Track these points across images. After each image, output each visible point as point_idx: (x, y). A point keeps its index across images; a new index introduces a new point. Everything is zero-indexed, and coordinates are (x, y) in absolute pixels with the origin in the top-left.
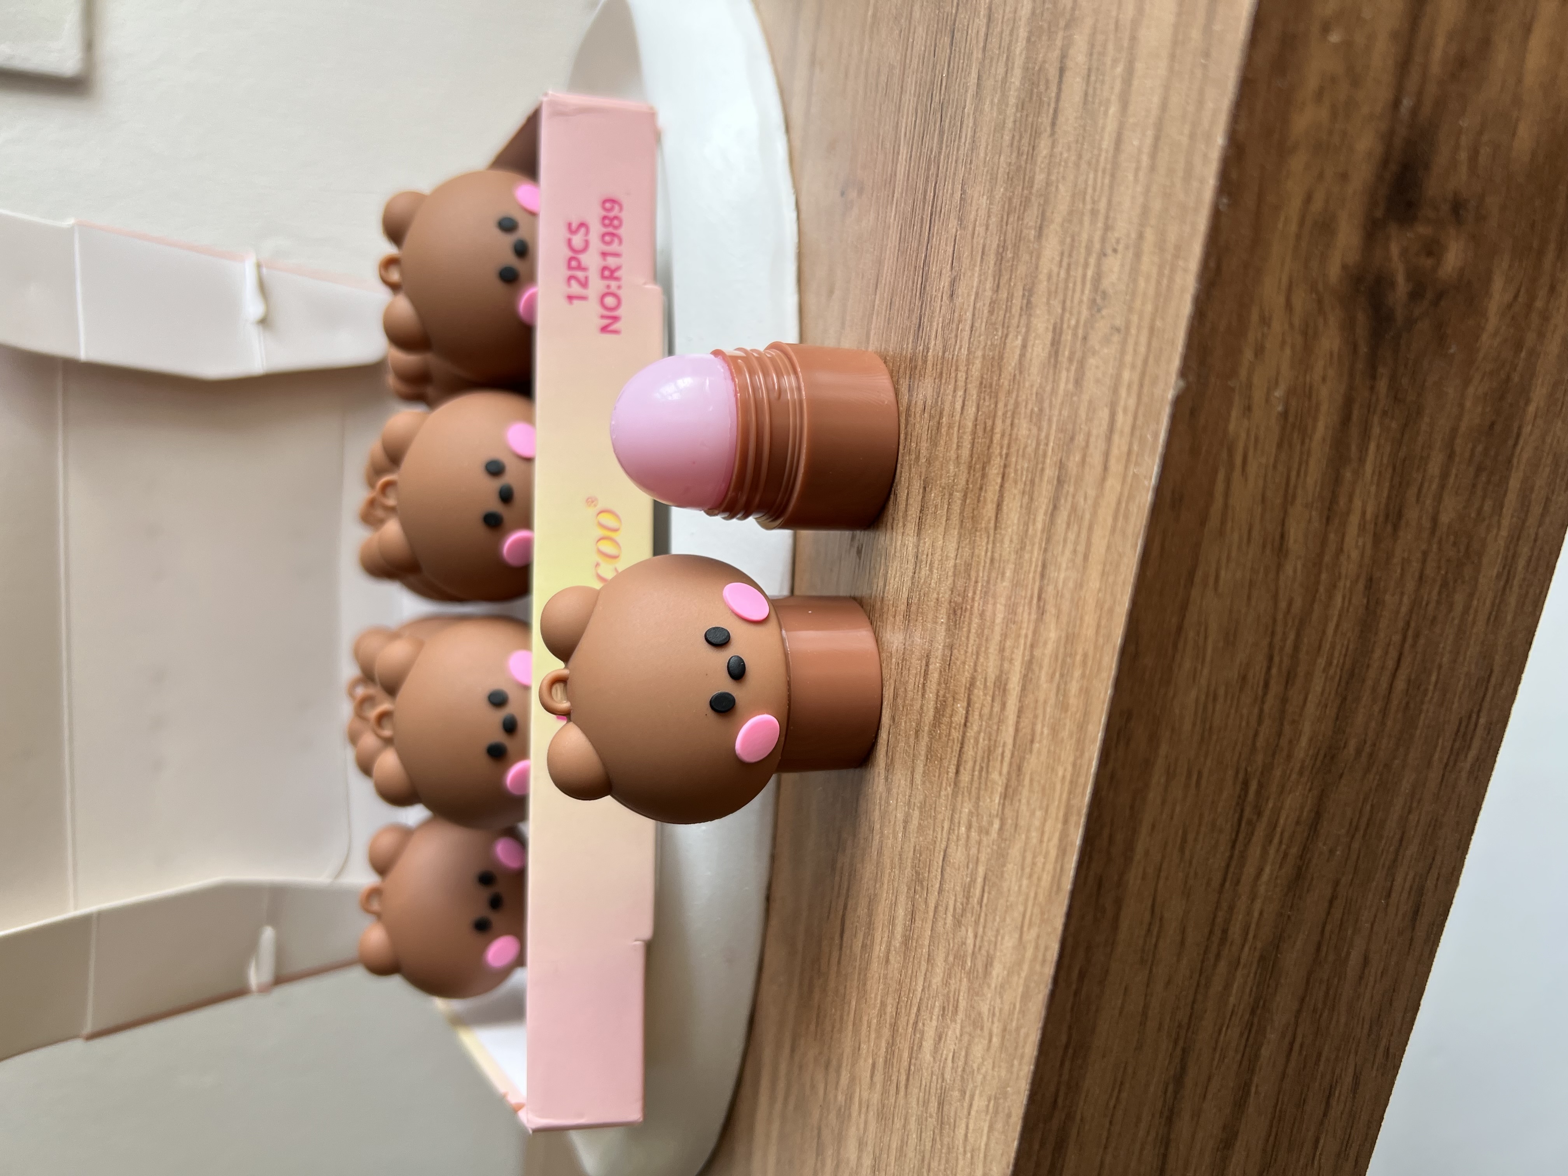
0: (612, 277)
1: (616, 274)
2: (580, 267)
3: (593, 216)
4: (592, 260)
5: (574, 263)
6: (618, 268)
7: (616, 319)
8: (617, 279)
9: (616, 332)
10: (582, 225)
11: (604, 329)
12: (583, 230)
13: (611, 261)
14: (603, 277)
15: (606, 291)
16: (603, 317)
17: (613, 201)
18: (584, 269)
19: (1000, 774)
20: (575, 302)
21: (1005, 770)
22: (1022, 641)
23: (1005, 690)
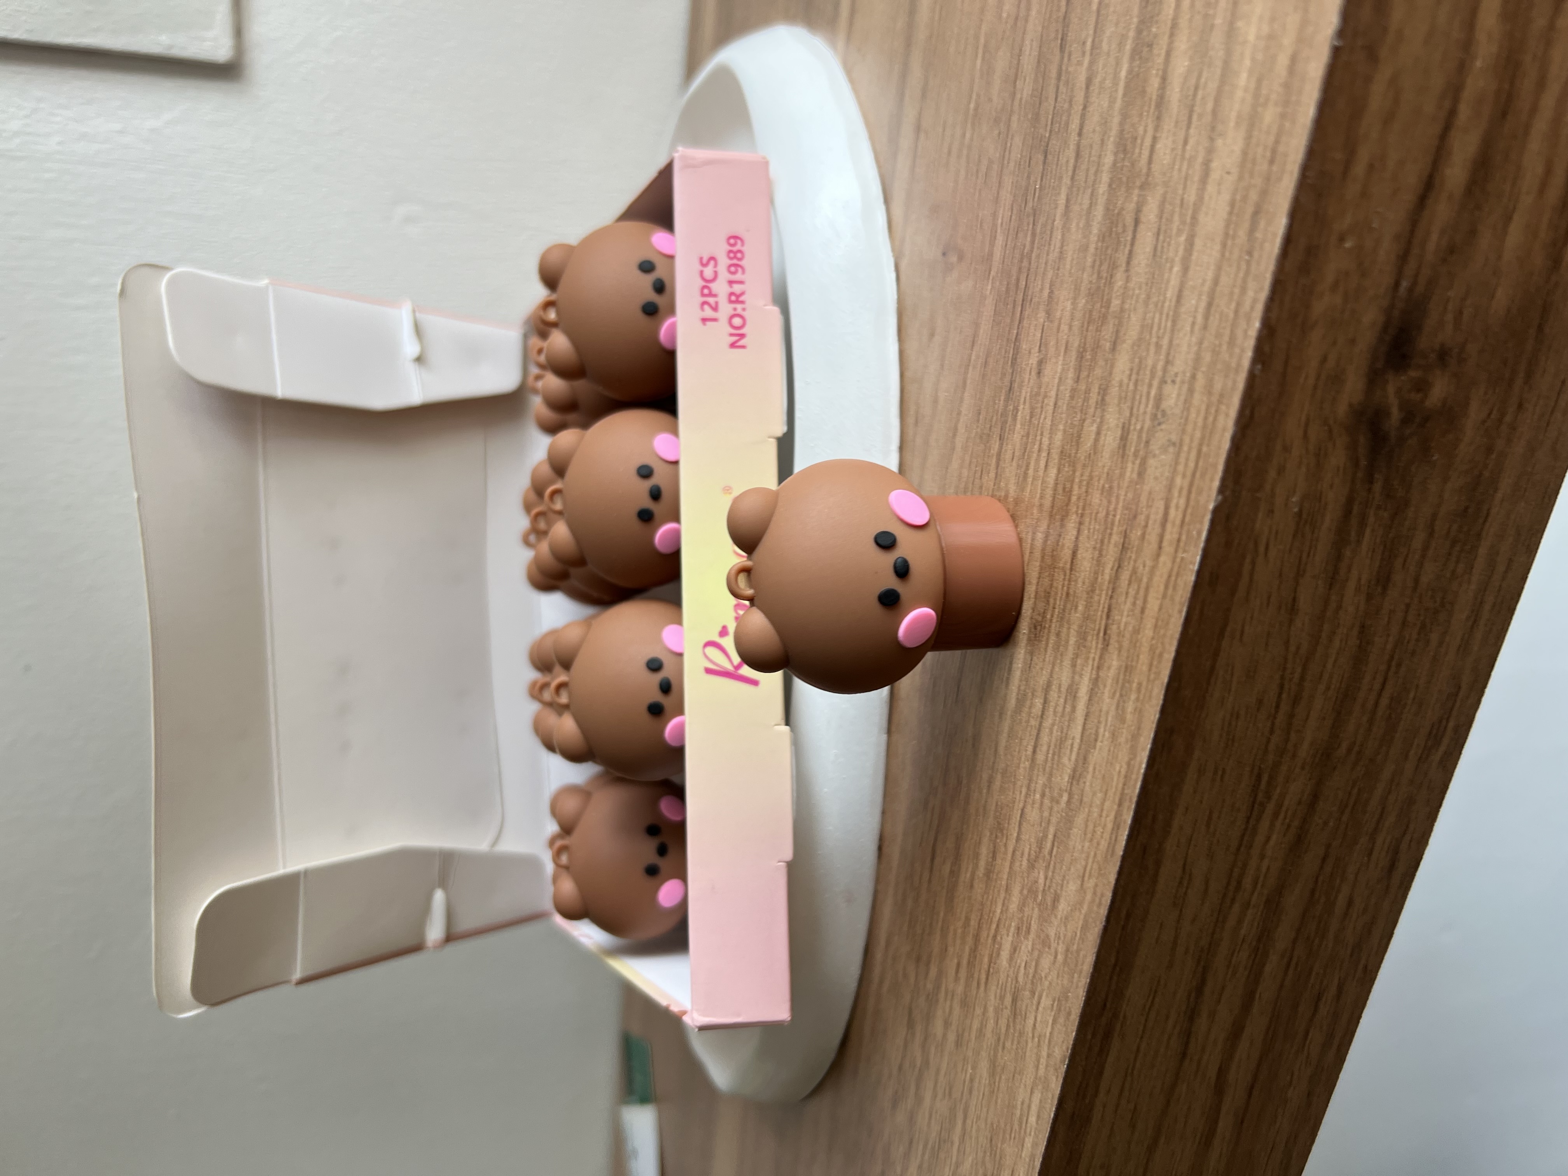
0: (737, 301)
1: (741, 299)
2: (711, 295)
3: (721, 251)
4: (721, 288)
5: (706, 291)
6: (743, 293)
7: (742, 336)
8: (742, 302)
9: (743, 347)
10: (712, 258)
11: (733, 345)
12: (712, 263)
13: (737, 288)
14: (731, 302)
15: (733, 312)
16: (732, 335)
17: (736, 237)
18: (715, 296)
19: (1070, 760)
20: (709, 323)
21: (1074, 757)
22: (1090, 662)
23: (1075, 697)
